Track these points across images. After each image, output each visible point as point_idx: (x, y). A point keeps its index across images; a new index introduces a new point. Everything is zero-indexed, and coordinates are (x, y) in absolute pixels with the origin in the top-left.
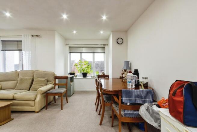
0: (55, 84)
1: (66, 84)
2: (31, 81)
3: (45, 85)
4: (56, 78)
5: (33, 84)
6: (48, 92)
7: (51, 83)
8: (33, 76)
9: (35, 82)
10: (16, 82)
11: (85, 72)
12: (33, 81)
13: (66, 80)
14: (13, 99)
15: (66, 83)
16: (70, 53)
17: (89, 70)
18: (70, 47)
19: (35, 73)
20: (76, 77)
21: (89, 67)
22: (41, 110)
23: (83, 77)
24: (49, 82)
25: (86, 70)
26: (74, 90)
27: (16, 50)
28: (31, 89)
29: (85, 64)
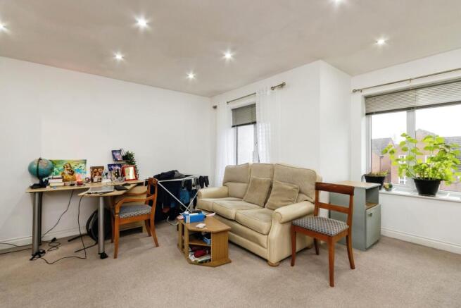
0: (318, 205)
1: (349, 211)
2: (267, 186)
3: (292, 202)
4: (320, 187)
5: (271, 194)
6: (296, 221)
7: (308, 198)
8: (272, 178)
9: (275, 190)
10: (245, 185)
11: (429, 174)
12: (271, 187)
13: (348, 196)
14: (234, 221)
15: (348, 207)
16: (367, 114)
17: (448, 171)
18: (367, 98)
19: (275, 172)
20: (387, 190)
21: (447, 159)
22: (281, 261)
23: (417, 194)
24: (302, 196)
25: (434, 169)
26: (380, 232)
27: (249, 124)
28: (266, 205)
29: (426, 148)
